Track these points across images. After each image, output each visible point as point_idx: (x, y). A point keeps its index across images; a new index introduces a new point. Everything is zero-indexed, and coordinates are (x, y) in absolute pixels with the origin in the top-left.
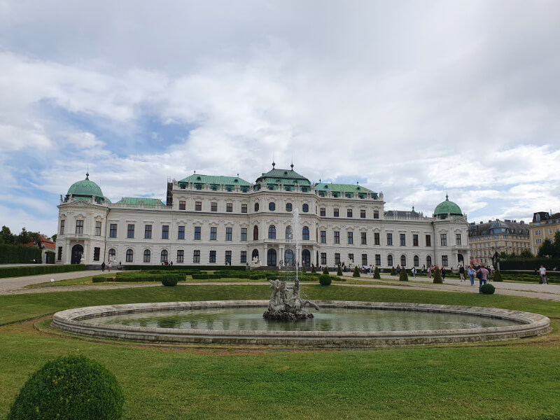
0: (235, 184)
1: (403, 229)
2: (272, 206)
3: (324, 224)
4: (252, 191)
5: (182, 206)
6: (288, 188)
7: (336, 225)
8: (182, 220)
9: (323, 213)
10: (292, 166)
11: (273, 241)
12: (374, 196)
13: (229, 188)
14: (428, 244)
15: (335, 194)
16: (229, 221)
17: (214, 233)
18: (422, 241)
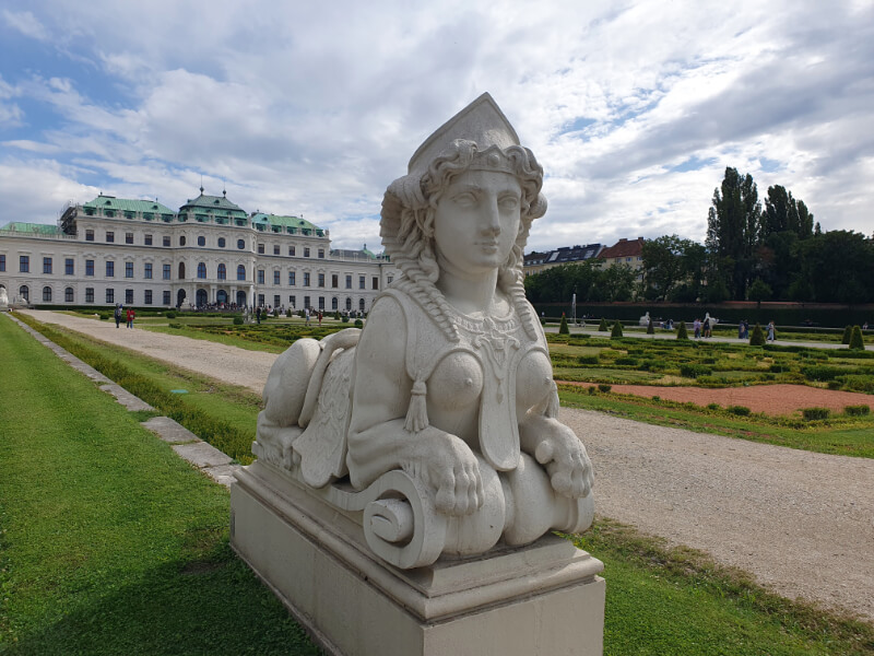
0: (154, 211)
1: (349, 270)
2: (202, 241)
3: (263, 262)
4: (176, 221)
5: (90, 236)
6: (220, 220)
7: (276, 264)
8: (90, 252)
9: (261, 249)
10: (224, 193)
11: (202, 281)
12: (320, 233)
13: (148, 216)
14: (375, 287)
15: (276, 229)
16: (149, 256)
17: (129, 268)
18: (369, 283)
